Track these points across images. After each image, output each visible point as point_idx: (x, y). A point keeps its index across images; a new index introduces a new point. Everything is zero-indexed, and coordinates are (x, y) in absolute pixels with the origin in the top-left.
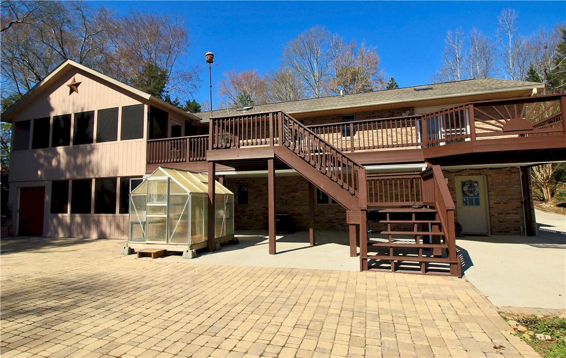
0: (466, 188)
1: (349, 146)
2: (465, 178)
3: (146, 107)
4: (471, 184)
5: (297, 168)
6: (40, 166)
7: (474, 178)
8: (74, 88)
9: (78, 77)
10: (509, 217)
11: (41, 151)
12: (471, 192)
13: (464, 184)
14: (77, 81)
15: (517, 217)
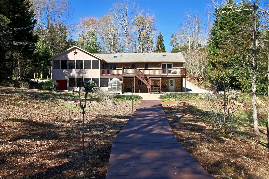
0: (171, 82)
1: (147, 74)
2: (171, 80)
3: (99, 61)
4: (172, 81)
5: (138, 77)
6: (66, 75)
7: (173, 80)
8: (76, 53)
9: (77, 50)
10: (178, 88)
11: (64, 71)
12: (172, 83)
13: (170, 81)
14: (77, 51)
15: (180, 88)
